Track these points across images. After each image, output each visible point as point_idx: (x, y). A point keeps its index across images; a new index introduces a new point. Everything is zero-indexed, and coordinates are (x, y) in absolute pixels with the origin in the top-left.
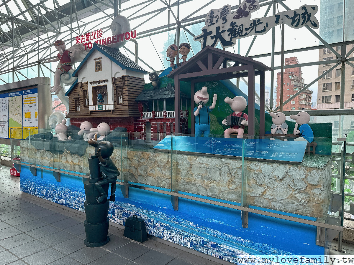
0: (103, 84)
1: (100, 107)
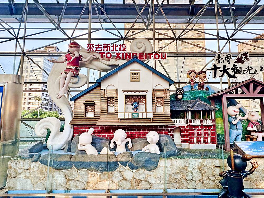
0: (141, 94)
1: (135, 115)
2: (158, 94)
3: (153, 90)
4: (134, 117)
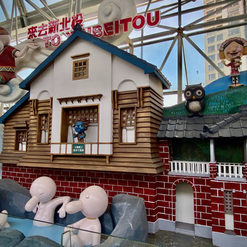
0: (90, 103)
2: (126, 101)
3: (114, 92)
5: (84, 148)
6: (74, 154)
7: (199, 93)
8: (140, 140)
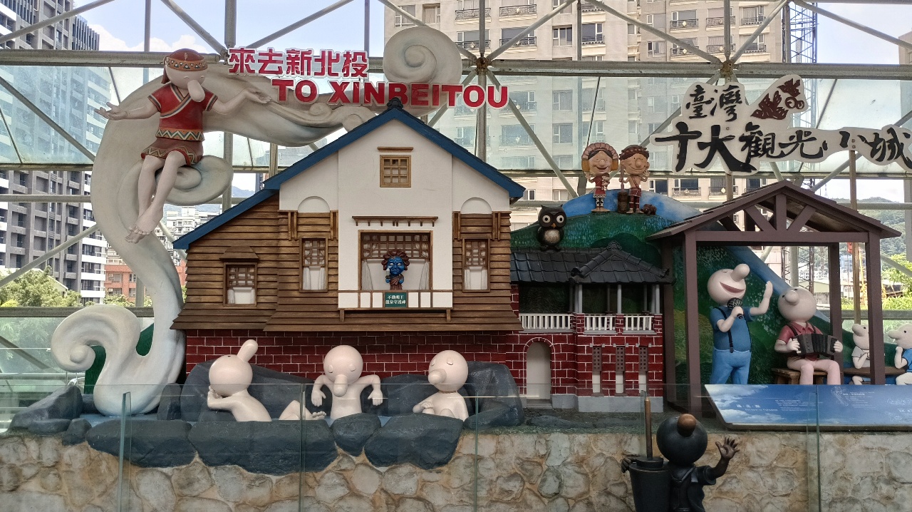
0: (415, 227)
1: (394, 297)
2: (473, 229)
3: (456, 215)
4: (390, 305)
5: (406, 298)
6: (387, 308)
7: (561, 219)
8: (495, 286)
